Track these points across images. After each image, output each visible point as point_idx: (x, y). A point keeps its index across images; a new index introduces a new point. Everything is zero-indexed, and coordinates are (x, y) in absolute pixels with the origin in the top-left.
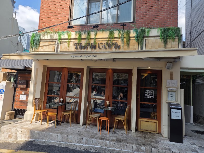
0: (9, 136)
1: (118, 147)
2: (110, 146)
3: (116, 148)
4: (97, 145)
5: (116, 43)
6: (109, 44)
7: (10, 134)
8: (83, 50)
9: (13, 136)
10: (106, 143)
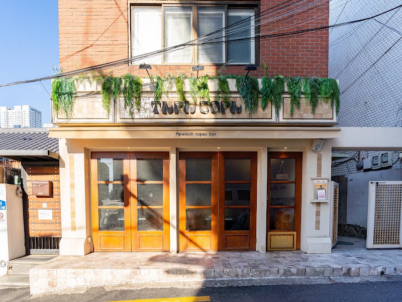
0: (49, 284)
1: (256, 275)
2: (242, 276)
3: (252, 276)
4: (221, 277)
5: (233, 102)
6: (220, 104)
7: (50, 280)
8: (169, 116)
9: (58, 284)
10: (237, 271)
